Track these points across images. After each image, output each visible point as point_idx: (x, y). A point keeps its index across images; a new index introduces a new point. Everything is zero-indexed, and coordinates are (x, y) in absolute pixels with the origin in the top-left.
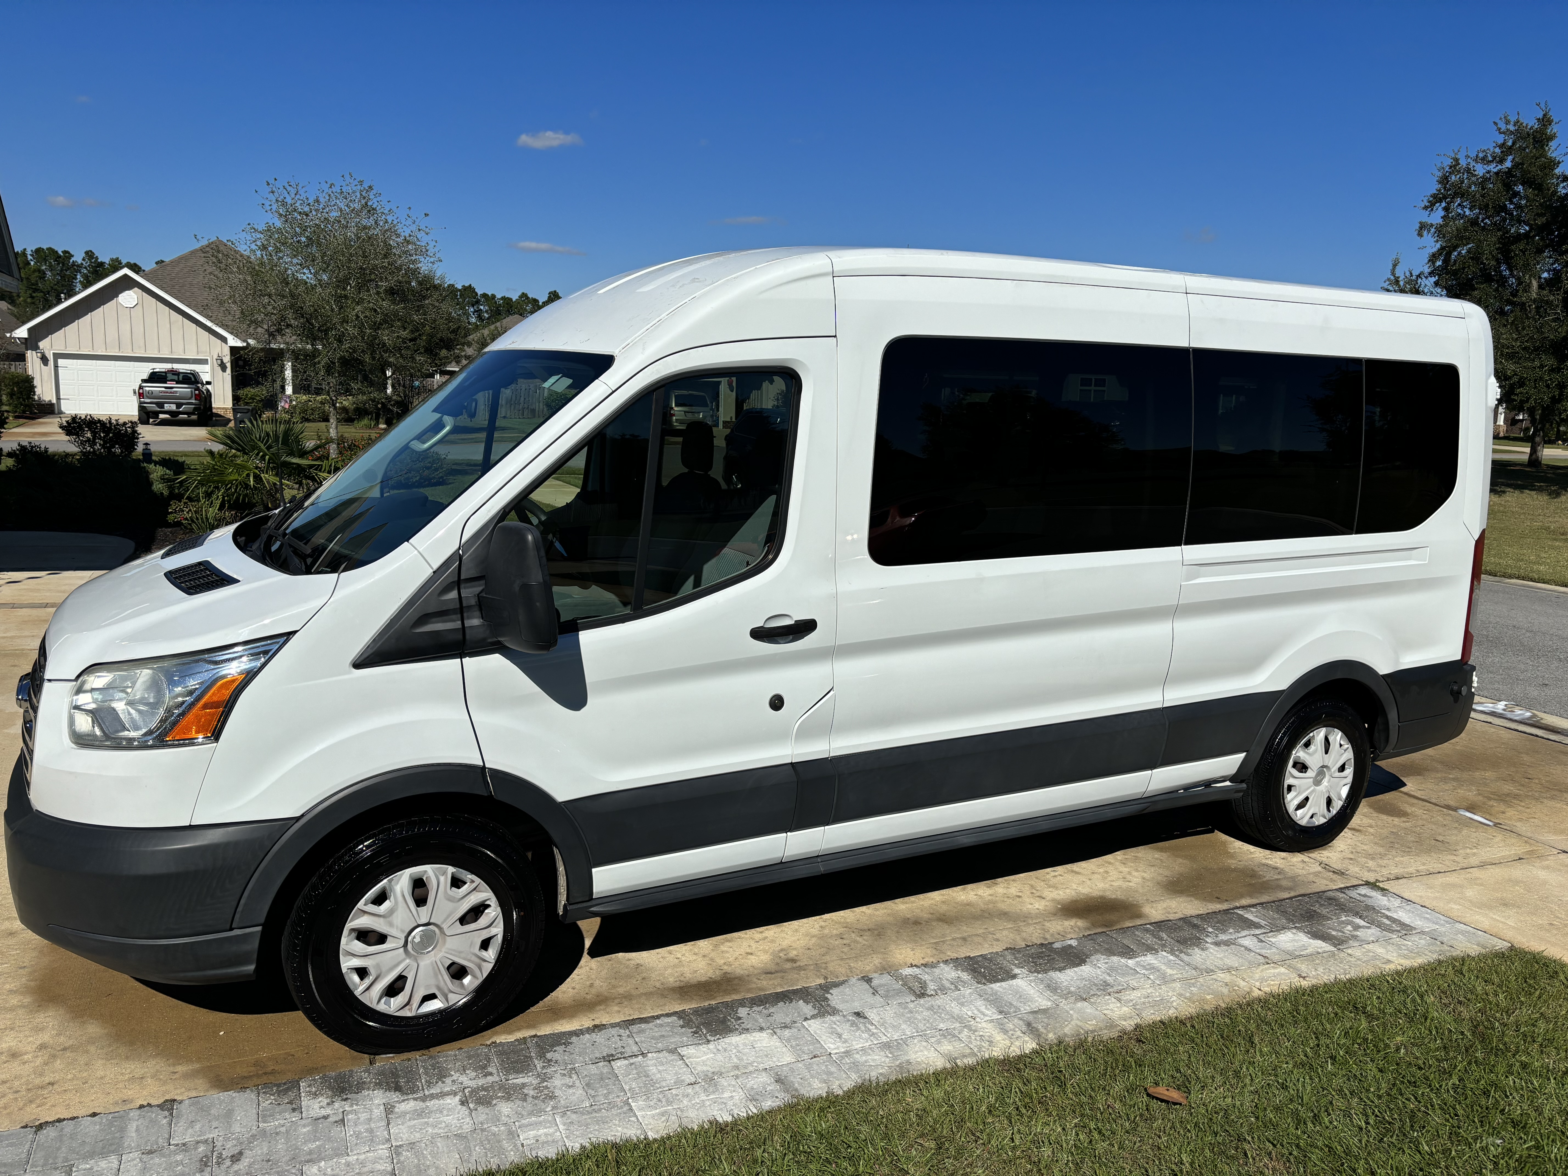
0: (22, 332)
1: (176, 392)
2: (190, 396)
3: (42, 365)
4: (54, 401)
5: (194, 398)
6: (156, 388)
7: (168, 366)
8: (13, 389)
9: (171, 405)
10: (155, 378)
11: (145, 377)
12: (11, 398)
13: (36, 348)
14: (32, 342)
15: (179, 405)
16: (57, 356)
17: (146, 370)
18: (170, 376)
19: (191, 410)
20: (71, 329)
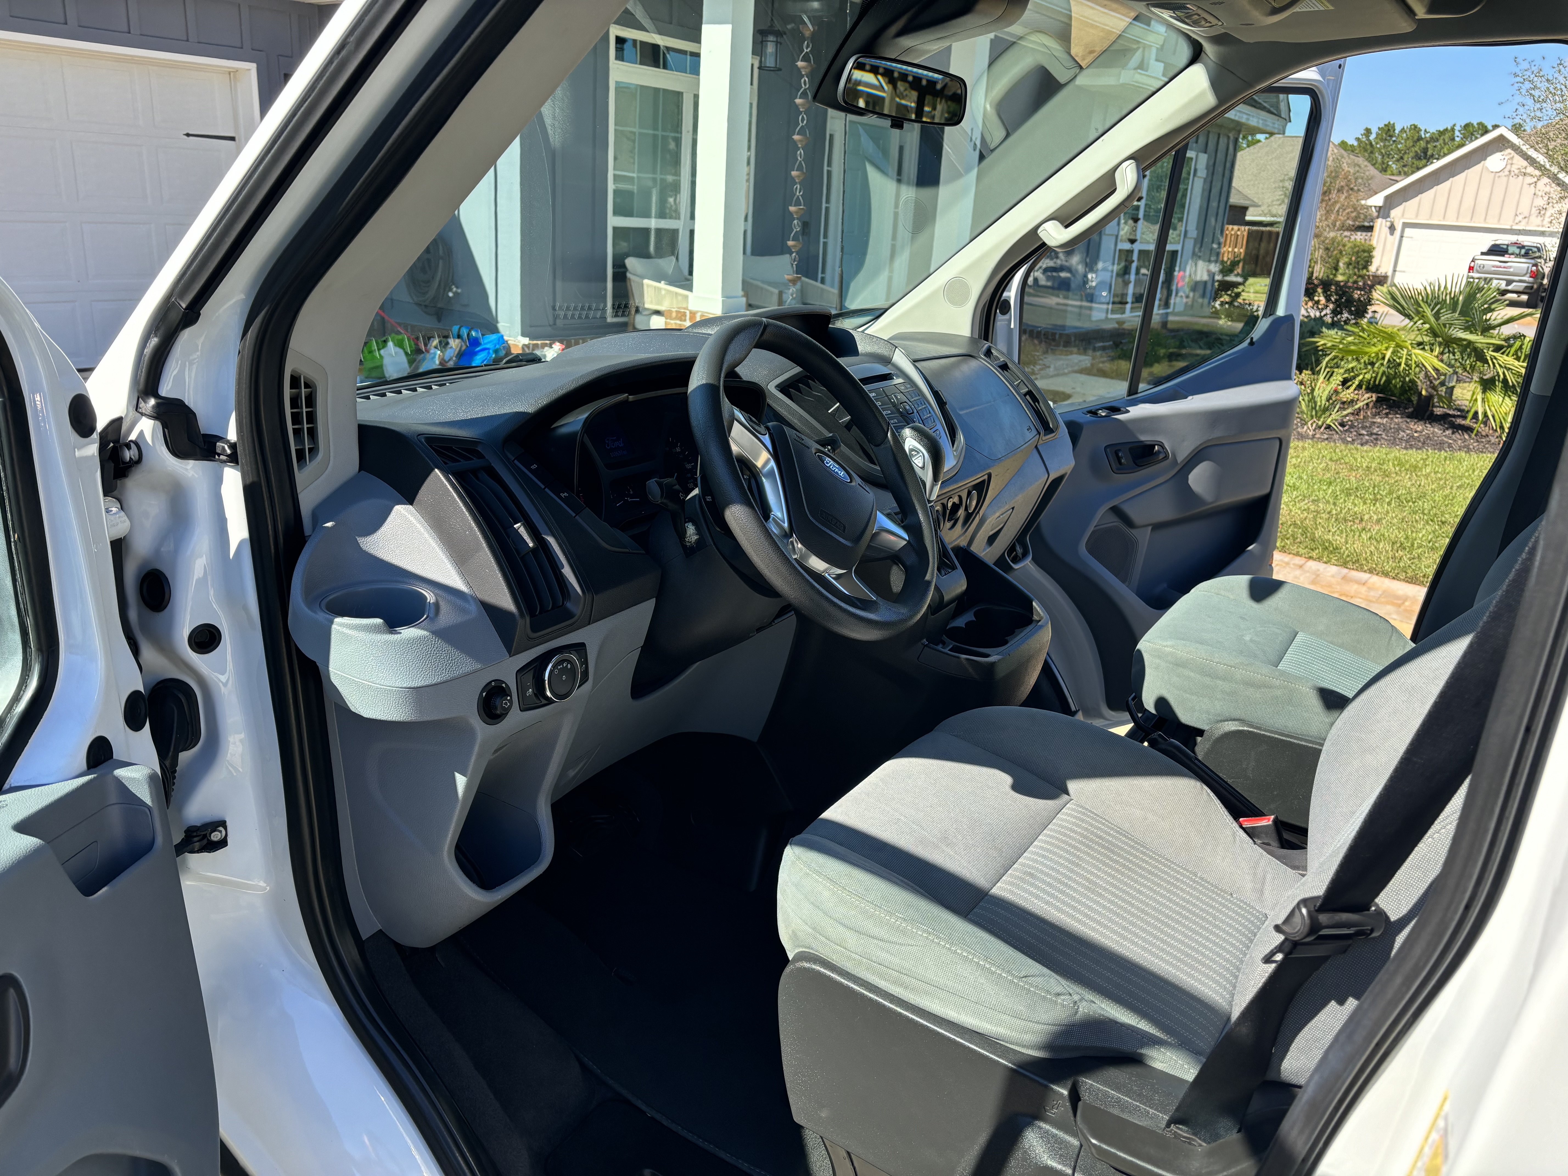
0: (1377, 200)
1: (1510, 267)
2: (1525, 272)
3: (1388, 234)
4: (1390, 274)
5: (1528, 275)
6: (1493, 261)
7: (1513, 238)
8: (1351, 259)
9: (1501, 282)
10: (1496, 250)
11: (1485, 250)
12: (1348, 267)
13: (1386, 216)
14: (1384, 211)
15: (1509, 282)
16: (1406, 225)
17: (1487, 241)
18: (1511, 250)
19: (1521, 289)
20: (1427, 197)
